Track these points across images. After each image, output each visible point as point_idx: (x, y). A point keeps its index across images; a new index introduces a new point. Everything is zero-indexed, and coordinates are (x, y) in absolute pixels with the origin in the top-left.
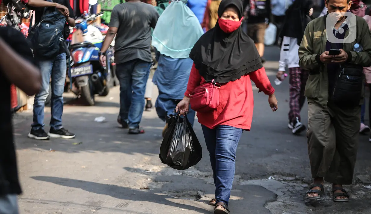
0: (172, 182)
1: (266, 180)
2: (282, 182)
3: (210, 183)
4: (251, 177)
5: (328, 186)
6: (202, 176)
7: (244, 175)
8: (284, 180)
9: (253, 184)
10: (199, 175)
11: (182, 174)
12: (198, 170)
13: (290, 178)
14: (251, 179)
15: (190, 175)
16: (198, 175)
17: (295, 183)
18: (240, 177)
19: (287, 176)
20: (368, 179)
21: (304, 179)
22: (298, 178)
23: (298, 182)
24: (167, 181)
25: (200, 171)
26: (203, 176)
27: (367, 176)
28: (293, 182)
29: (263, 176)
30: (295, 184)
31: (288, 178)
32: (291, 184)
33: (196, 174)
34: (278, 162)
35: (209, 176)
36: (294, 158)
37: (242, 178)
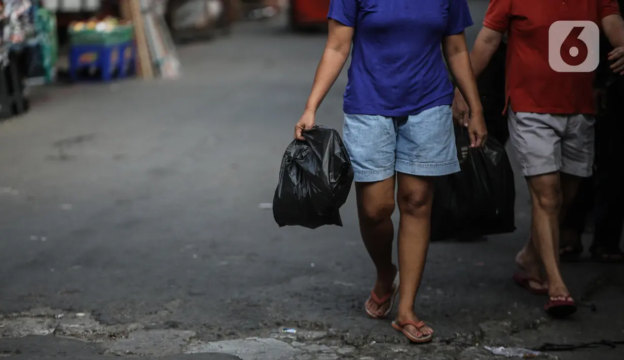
0: (18, 352)
1: (255, 340)
2: (294, 343)
3: (112, 351)
4: (220, 333)
5: (401, 350)
6: (101, 335)
7: (204, 329)
8: (300, 340)
9: (220, 350)
10: (95, 333)
11: (54, 332)
12: (96, 320)
13: (316, 334)
14: (219, 337)
15: (72, 335)
16: (91, 332)
17: (326, 344)
18: (194, 334)
19: (308, 330)
20: (505, 331)
21: (347, 336)
22: (334, 333)
23: (333, 342)
24: (6, 352)
25: (101, 323)
26: (104, 334)
27: (505, 324)
28: (320, 344)
29: (252, 329)
30: (323, 347)
31: (310, 332)
32: (314, 347)
33: (87, 331)
34: (300, 295)
35: (118, 334)
36: (344, 284)
37: (198, 337)
